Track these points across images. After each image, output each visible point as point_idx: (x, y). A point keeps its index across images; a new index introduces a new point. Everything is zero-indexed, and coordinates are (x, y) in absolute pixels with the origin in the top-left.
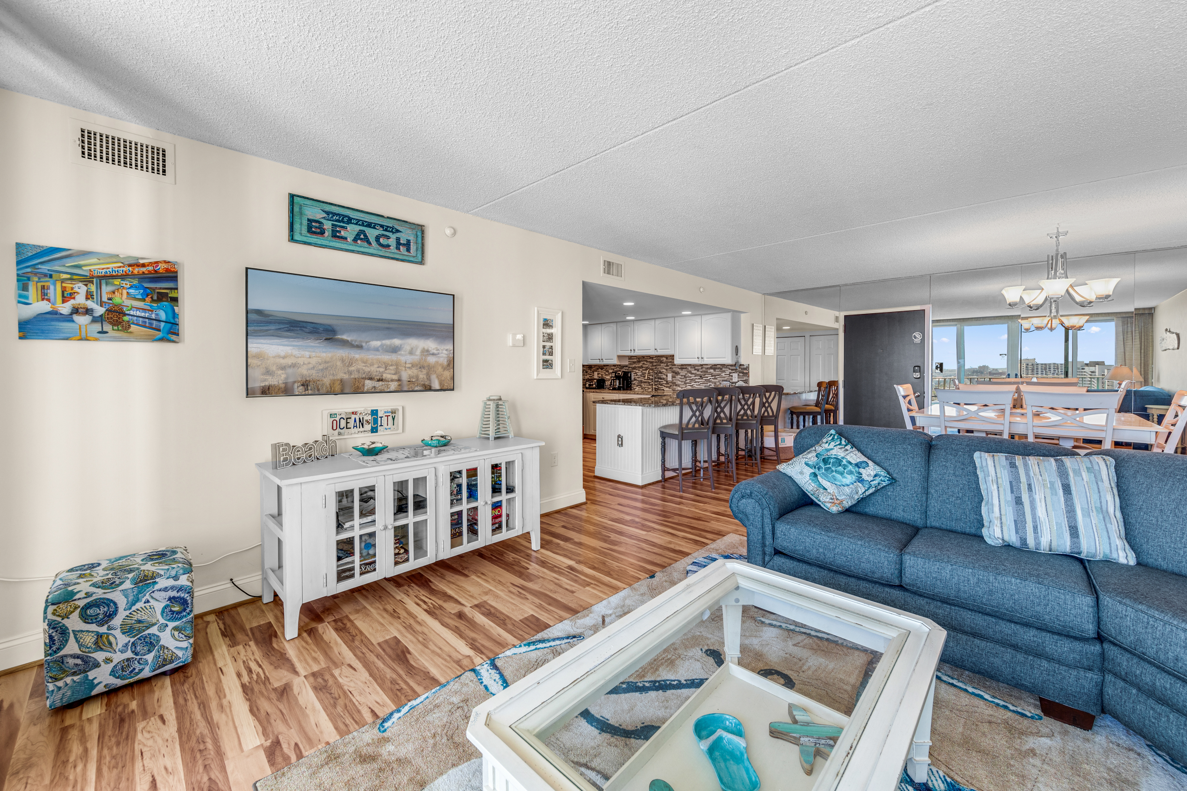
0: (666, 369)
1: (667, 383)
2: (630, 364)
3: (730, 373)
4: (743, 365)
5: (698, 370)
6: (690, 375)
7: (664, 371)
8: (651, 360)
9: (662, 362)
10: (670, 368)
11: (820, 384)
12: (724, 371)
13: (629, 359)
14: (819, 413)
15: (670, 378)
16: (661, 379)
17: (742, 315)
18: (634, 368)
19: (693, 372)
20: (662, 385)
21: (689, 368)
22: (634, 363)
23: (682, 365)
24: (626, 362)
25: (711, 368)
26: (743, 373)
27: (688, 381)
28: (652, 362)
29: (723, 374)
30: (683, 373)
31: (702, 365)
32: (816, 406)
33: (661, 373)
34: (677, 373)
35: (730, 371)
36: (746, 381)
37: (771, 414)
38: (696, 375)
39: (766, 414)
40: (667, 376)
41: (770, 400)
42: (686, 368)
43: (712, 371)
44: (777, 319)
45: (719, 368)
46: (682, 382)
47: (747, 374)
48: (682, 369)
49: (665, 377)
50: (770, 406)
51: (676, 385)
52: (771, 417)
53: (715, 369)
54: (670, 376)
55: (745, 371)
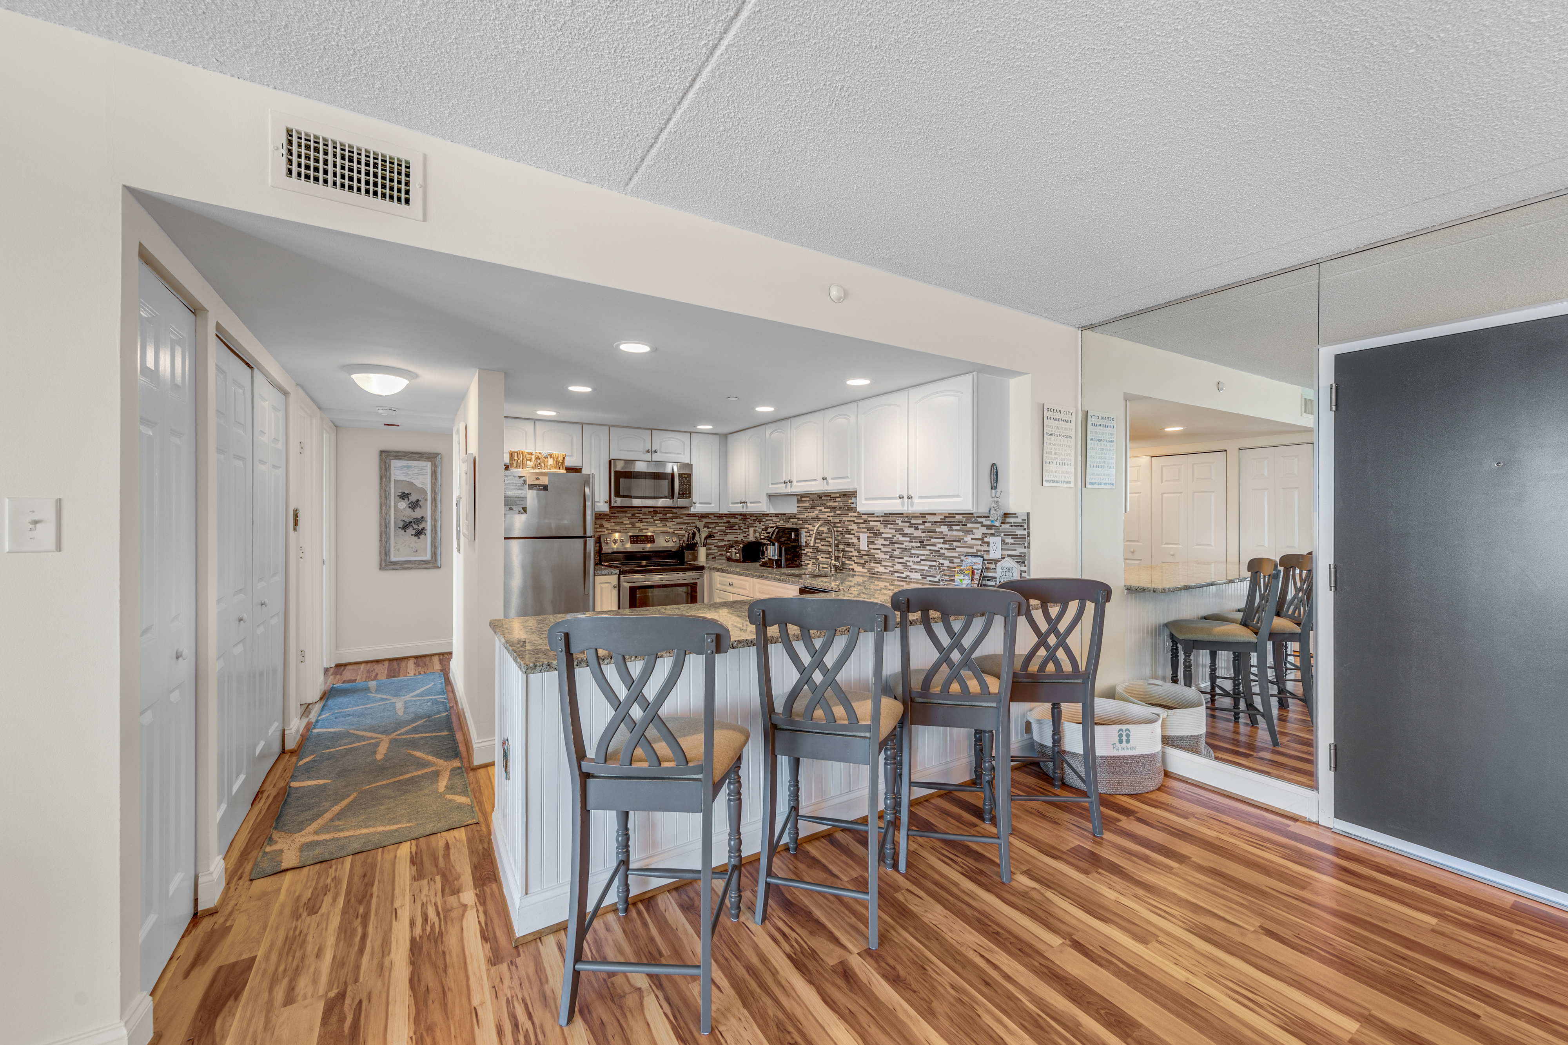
1: (860, 554)
2: (800, 512)
3: (985, 535)
4: (1014, 515)
5: (915, 527)
6: (901, 538)
7: (854, 527)
8: (832, 504)
10: (865, 522)
11: (1255, 566)
12: (971, 531)
13: (799, 501)
14: (1254, 647)
15: (863, 546)
16: (848, 544)
17: (1014, 383)
18: (806, 521)
19: (908, 531)
20: (850, 559)
21: (899, 521)
22: (806, 508)
23: (886, 515)
24: (791, 508)
25: (942, 522)
26: (1014, 536)
27: (897, 553)
28: (833, 508)
29: (968, 538)
30: (888, 532)
31: (923, 515)
32: (1244, 623)
33: (848, 531)
34: (877, 533)
35: (984, 530)
36: (1021, 559)
37: (1067, 667)
38: (913, 539)
39: (1051, 667)
40: (859, 539)
41: (1062, 627)
42: (893, 522)
43: (944, 529)
44: (1128, 398)
45: (959, 523)
46: (886, 553)
47: (1023, 540)
48: (886, 523)
49: (855, 540)
50: (1062, 642)
51: (875, 562)
52: (1069, 676)
53: (950, 525)
54: (864, 537)
55: (1020, 532)
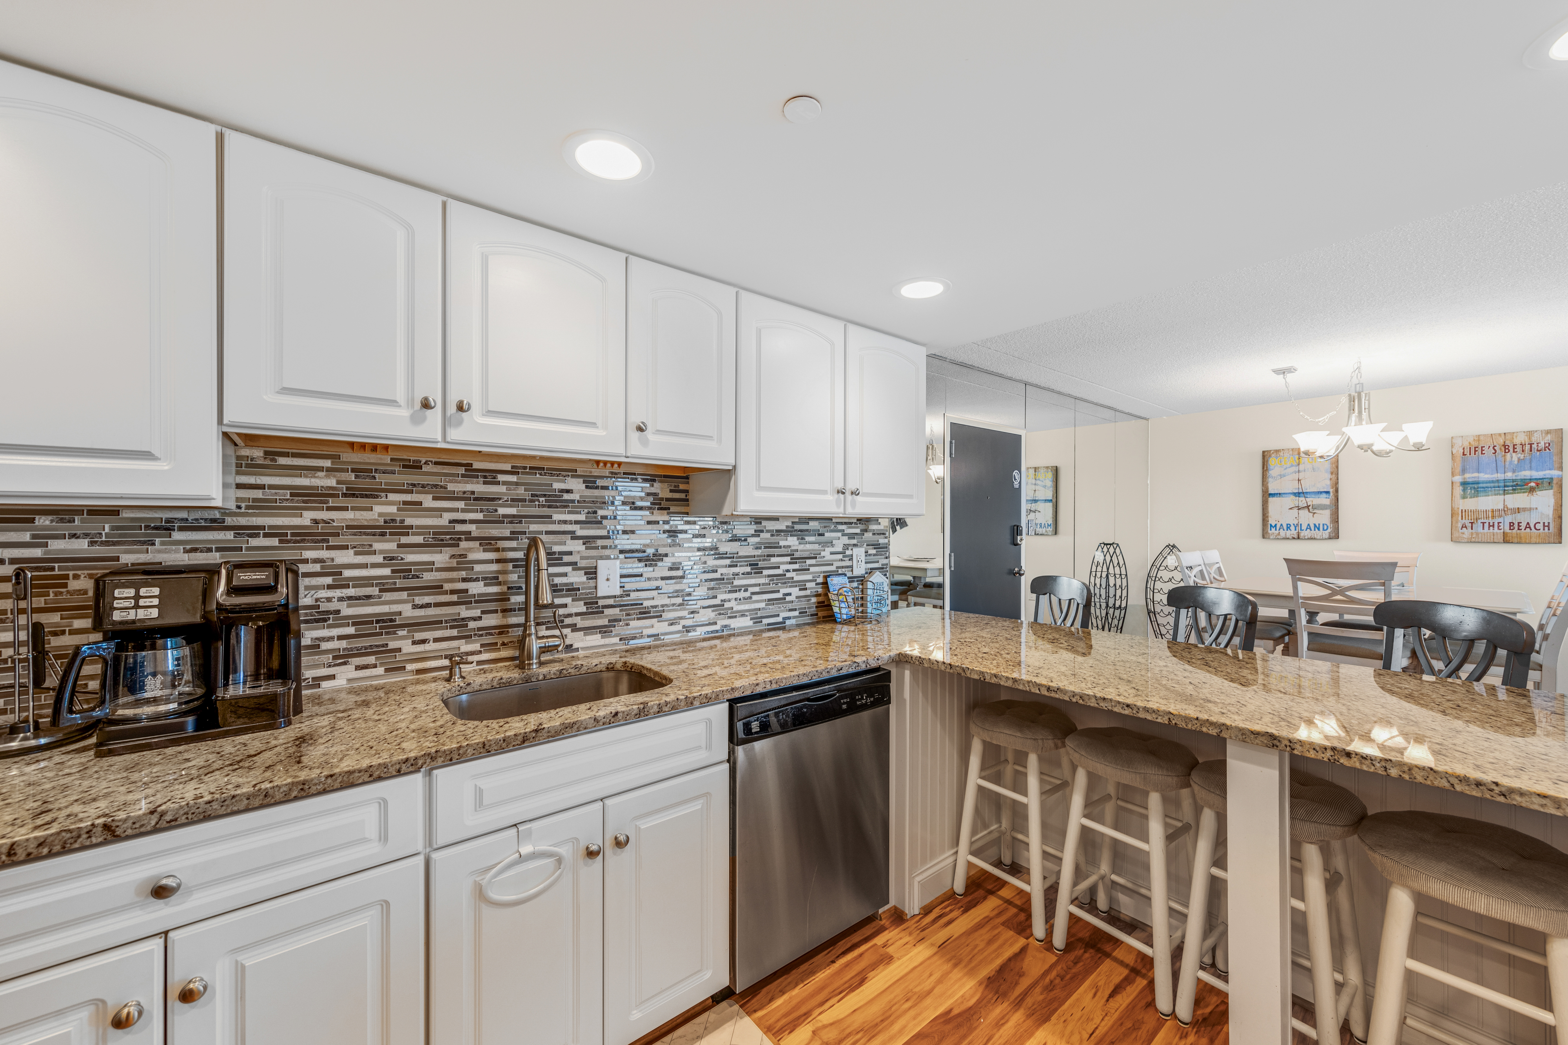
0: (588, 541)
1: (594, 606)
7: (577, 546)
9: (556, 501)
35: (845, 540)
40: (592, 573)
45: (815, 532)
47: (885, 550)
53: (801, 535)
55: (882, 540)
